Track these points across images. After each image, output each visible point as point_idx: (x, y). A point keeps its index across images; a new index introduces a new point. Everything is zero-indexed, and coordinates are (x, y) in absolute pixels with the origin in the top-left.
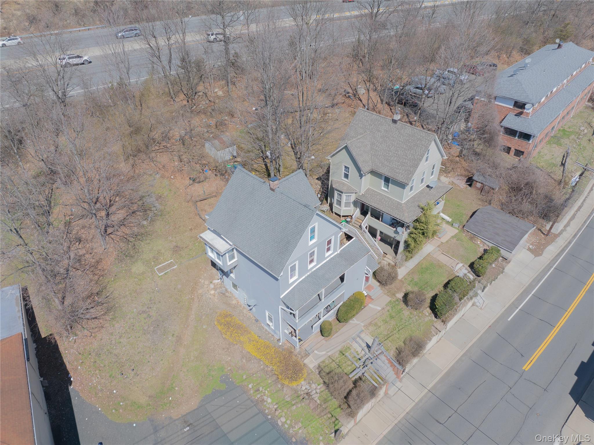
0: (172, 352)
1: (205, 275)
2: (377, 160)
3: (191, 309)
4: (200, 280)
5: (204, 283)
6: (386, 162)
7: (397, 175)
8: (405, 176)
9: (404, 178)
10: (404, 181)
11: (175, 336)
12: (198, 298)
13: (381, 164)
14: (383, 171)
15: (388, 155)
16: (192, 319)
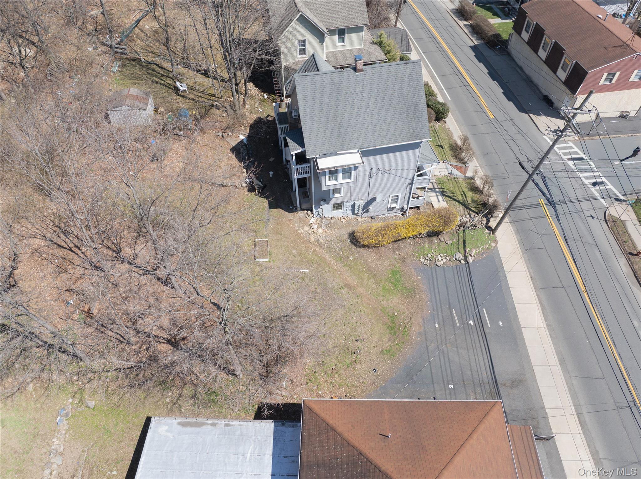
0: (358, 299)
1: (296, 225)
2: (324, 18)
3: (324, 258)
4: (300, 232)
5: (305, 231)
6: (334, 15)
7: (353, 20)
8: (361, 18)
9: (361, 21)
10: (363, 22)
11: (344, 287)
12: (316, 246)
13: (331, 20)
14: (338, 25)
15: (330, 7)
16: (335, 264)
